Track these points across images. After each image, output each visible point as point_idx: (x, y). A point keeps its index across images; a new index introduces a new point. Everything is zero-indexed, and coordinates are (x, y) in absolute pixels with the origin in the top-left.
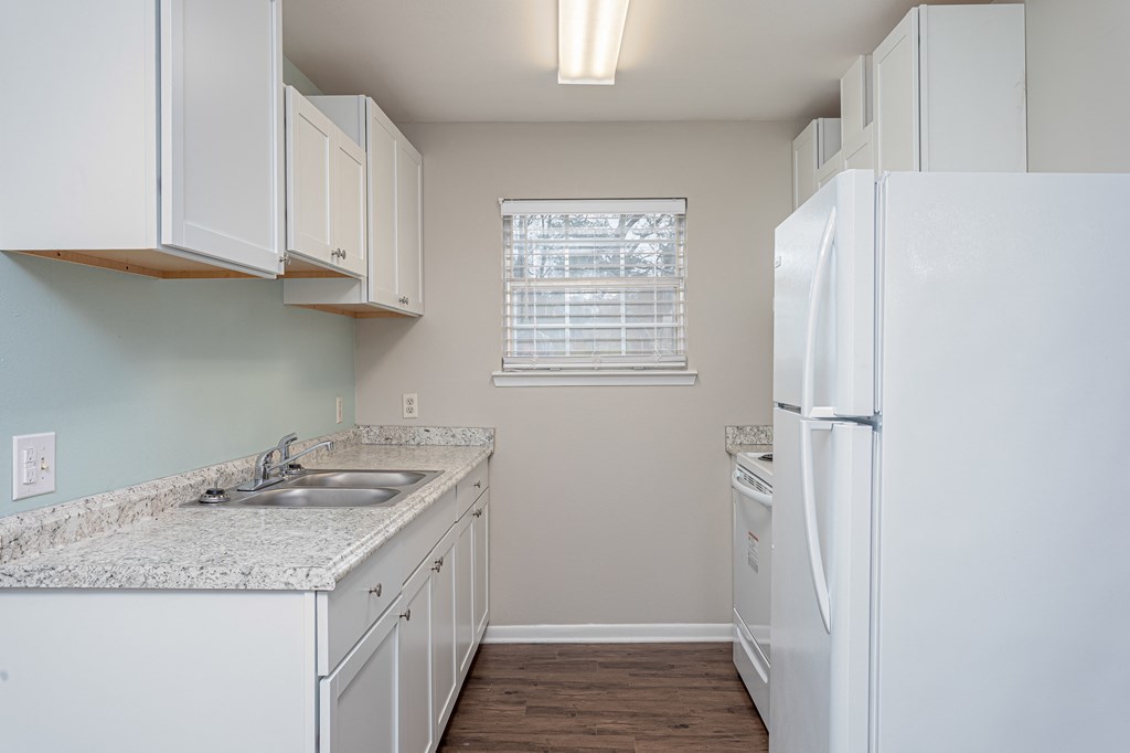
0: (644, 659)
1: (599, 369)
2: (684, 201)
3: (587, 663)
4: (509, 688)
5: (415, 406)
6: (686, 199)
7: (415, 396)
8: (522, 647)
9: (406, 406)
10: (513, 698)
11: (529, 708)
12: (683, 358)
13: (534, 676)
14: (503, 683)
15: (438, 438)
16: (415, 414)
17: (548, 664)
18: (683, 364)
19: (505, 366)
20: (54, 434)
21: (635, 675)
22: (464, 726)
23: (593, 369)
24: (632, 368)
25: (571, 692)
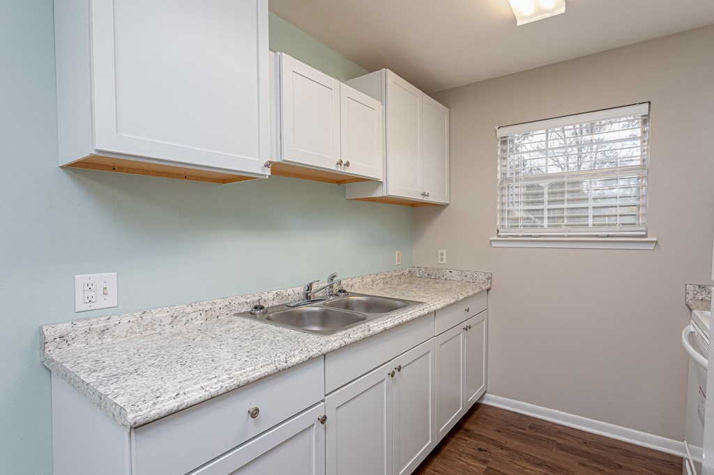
0: (597, 451)
1: (569, 236)
2: (647, 105)
3: (548, 441)
4: (483, 445)
5: (445, 257)
6: (650, 103)
7: (444, 252)
8: (506, 413)
9: (439, 257)
10: (481, 456)
11: (489, 468)
12: (644, 228)
13: (503, 439)
14: (480, 440)
15: (457, 276)
16: (445, 262)
17: (519, 433)
18: (644, 233)
19: (499, 234)
20: (116, 273)
21: (584, 465)
22: (438, 469)
23: (564, 236)
24: (597, 236)
25: (524, 464)
